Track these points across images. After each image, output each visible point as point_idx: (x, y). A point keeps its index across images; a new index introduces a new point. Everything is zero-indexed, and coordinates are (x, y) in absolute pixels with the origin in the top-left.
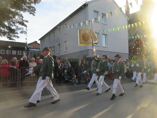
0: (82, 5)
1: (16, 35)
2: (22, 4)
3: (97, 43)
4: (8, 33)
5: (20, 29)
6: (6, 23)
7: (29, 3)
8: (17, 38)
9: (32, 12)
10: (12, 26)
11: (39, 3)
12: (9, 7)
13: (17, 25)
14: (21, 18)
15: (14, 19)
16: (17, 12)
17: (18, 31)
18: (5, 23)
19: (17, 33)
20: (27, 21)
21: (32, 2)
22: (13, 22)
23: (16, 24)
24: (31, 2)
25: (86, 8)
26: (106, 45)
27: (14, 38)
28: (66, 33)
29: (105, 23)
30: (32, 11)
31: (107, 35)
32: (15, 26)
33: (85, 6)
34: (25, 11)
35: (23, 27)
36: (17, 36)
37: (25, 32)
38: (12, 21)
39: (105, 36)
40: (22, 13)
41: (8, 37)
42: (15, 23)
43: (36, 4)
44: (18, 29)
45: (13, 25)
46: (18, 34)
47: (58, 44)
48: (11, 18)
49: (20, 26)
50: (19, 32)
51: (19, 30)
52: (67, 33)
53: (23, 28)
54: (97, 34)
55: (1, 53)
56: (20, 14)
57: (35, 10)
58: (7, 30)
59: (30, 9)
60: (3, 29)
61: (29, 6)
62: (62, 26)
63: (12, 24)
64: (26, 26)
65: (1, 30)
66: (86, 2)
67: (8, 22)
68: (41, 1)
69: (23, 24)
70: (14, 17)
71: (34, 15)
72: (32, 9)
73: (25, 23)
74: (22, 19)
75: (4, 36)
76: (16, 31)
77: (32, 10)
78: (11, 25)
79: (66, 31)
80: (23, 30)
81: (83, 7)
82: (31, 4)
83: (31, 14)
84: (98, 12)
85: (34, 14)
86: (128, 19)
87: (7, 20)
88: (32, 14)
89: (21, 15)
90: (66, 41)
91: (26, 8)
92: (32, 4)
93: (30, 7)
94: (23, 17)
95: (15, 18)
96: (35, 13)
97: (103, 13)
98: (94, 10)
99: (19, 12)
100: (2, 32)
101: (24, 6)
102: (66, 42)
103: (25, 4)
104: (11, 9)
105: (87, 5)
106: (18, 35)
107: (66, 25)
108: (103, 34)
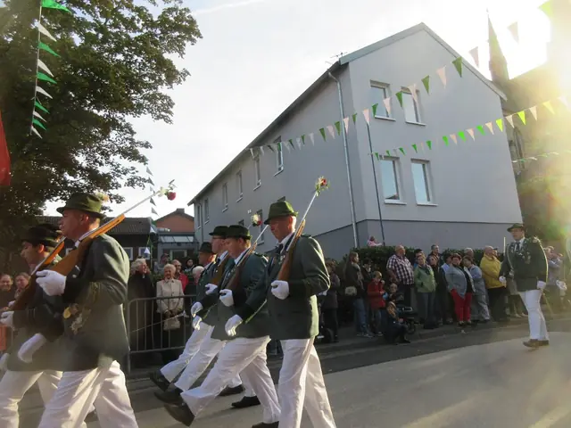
0: (329, 70)
1: (114, 192)
2: (129, 92)
3: (395, 193)
4: (88, 188)
5: (125, 174)
6: (81, 159)
7: (150, 87)
8: (118, 202)
9: (163, 113)
10: (101, 164)
11: (184, 80)
12: (90, 105)
13: (116, 158)
14: (128, 135)
15: (105, 142)
16: (113, 119)
17: (118, 180)
18: (77, 158)
19: (118, 186)
20: (147, 145)
21: (160, 79)
22: (102, 154)
23: (112, 157)
24: (156, 82)
25: (341, 78)
26: (429, 200)
28: (280, 169)
29: (417, 120)
30: (163, 109)
31: (428, 162)
32: (109, 165)
33: (339, 69)
34: (140, 113)
35: (136, 164)
36: (116, 197)
37: (140, 179)
39: (424, 165)
40: (129, 118)
42: (109, 156)
43: (174, 84)
44: (118, 171)
45: (104, 161)
46: (120, 187)
47: (257, 213)
48: (95, 138)
49: (125, 163)
50: (122, 181)
51: (123, 176)
52: (282, 169)
53: (133, 168)
54: (391, 162)
56: (123, 124)
57: (171, 104)
58: (83, 181)
59: (155, 103)
60: (71, 178)
61: (151, 93)
62: (261, 148)
63: (99, 160)
64: (143, 160)
65: (66, 182)
66: (340, 56)
67: (87, 153)
68: (188, 74)
69: (131, 154)
70: (106, 134)
71: (168, 121)
72: (160, 102)
73: (142, 151)
74: (132, 140)
76: (113, 181)
77: (163, 105)
78: (96, 161)
79: (280, 163)
80: (136, 174)
81: (332, 74)
82: (156, 88)
83: (158, 118)
84: (388, 85)
85: (170, 116)
86: (501, 98)
87: (84, 148)
88: (163, 117)
89: (128, 126)
91: (141, 101)
92: (159, 87)
93: (152, 98)
94: (132, 133)
95: (109, 137)
96: (170, 113)
98: (372, 82)
99: (121, 119)
101: (136, 97)
103: (139, 91)
104: (95, 111)
105: (348, 63)
106: (120, 192)
107: (279, 140)
108: (415, 160)
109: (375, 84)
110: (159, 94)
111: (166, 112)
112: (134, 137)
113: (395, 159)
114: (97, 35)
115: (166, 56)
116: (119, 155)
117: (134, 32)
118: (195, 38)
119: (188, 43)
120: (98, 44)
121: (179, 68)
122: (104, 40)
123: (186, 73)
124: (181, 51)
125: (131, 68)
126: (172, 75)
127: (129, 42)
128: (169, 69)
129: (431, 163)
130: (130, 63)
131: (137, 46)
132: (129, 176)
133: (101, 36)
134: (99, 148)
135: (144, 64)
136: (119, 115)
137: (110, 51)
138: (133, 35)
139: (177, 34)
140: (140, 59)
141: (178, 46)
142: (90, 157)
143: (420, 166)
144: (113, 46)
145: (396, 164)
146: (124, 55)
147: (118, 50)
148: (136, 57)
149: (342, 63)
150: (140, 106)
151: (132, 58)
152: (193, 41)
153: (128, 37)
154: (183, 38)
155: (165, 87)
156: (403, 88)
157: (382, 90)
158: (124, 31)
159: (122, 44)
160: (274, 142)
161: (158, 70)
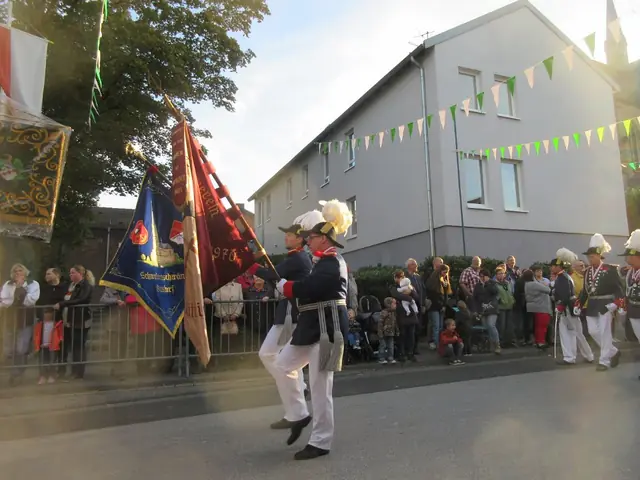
0: (411, 54)
2: (189, 75)
3: (480, 196)
6: (137, 148)
7: (212, 69)
9: (225, 100)
10: (158, 154)
11: (249, 62)
12: (145, 89)
15: (162, 130)
20: (207, 134)
21: (223, 61)
22: (159, 142)
24: (218, 64)
25: (425, 63)
26: (519, 205)
28: (351, 165)
29: (511, 114)
30: (224, 94)
31: (520, 162)
32: (167, 155)
33: (422, 54)
34: (200, 98)
39: (515, 165)
40: (188, 104)
42: (166, 144)
43: (238, 67)
45: (161, 151)
48: (152, 126)
52: (354, 164)
54: (478, 162)
56: (182, 110)
57: (234, 89)
58: (138, 172)
59: (217, 88)
60: (125, 168)
61: (213, 77)
63: (157, 148)
65: (121, 172)
66: (425, 37)
67: (143, 141)
68: (254, 55)
70: (163, 123)
71: (229, 108)
72: (222, 87)
75: (130, 193)
77: (225, 90)
78: (153, 150)
79: (351, 158)
81: (415, 58)
82: (219, 72)
83: (219, 105)
84: (478, 72)
85: (232, 102)
87: (140, 135)
88: (225, 104)
89: (187, 112)
90: (354, 197)
91: (202, 85)
92: (222, 69)
93: (214, 83)
94: (192, 120)
95: (166, 124)
96: (233, 99)
97: (498, 73)
98: (460, 68)
99: (180, 104)
100: (124, 180)
101: (197, 82)
103: (199, 75)
104: (152, 95)
105: (432, 48)
107: (350, 134)
108: (505, 160)
109: (464, 71)
110: (222, 78)
111: (228, 98)
112: (195, 126)
113: (477, 156)
114: (156, 11)
115: (230, 34)
117: (196, 7)
118: (262, 14)
119: (254, 21)
120: (155, 21)
121: (243, 49)
122: (164, 17)
123: (250, 54)
124: (246, 29)
125: (191, 48)
126: (236, 57)
127: (190, 19)
128: (233, 50)
129: (524, 163)
130: (191, 42)
131: (198, 23)
133: (160, 12)
134: (156, 137)
135: (206, 44)
136: (178, 100)
137: (169, 28)
138: (195, 11)
139: (242, 9)
140: (201, 39)
141: (243, 23)
142: (146, 144)
143: (512, 166)
144: (173, 23)
145: (483, 164)
146: (184, 33)
147: (178, 28)
148: (197, 36)
149: (427, 46)
150: (201, 91)
151: (193, 36)
152: (260, 18)
153: (189, 13)
154: (249, 14)
155: (228, 70)
156: (496, 76)
157: (472, 78)
158: (185, 6)
159: (183, 21)
160: (346, 134)
161: (221, 50)
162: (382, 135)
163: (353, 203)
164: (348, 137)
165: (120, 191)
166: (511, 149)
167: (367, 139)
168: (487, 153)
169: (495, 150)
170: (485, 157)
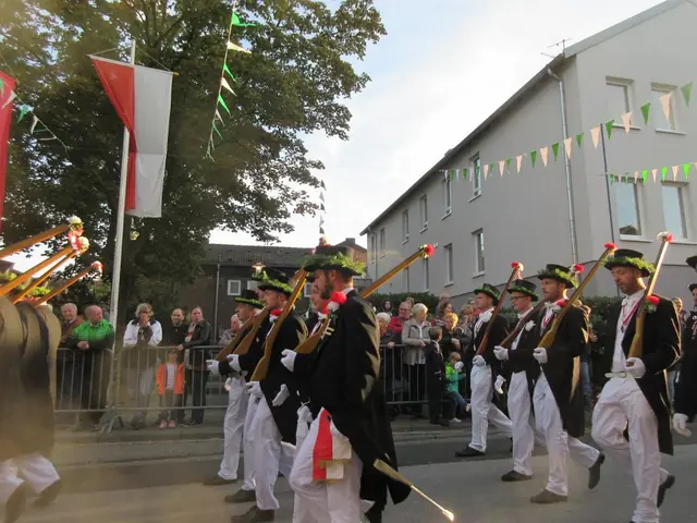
0: (548, 66)
1: (282, 220)
2: (302, 104)
4: (255, 215)
5: (294, 199)
6: (249, 182)
7: (325, 96)
8: (287, 232)
9: (338, 128)
10: (269, 187)
11: (364, 86)
12: (259, 121)
13: (285, 181)
14: (299, 154)
15: (274, 162)
16: (284, 135)
17: (287, 204)
18: (244, 180)
19: (286, 215)
20: (319, 165)
21: (336, 87)
22: (271, 175)
23: (281, 180)
24: (332, 90)
25: (566, 75)
26: (685, 236)
27: (273, 233)
28: (476, 193)
29: (673, 128)
30: (337, 121)
31: (686, 184)
32: (278, 189)
33: (560, 66)
34: (312, 128)
35: (306, 187)
36: (285, 226)
37: (310, 205)
38: (267, 169)
39: (680, 190)
41: (255, 233)
42: (278, 178)
43: (352, 93)
44: (287, 197)
45: (272, 185)
46: (289, 216)
47: (446, 247)
48: (265, 159)
49: (295, 186)
50: (290, 207)
51: (293, 201)
52: (480, 193)
53: (304, 193)
54: (632, 186)
55: (229, 293)
56: (294, 141)
57: (348, 116)
58: (250, 207)
59: (330, 116)
60: (237, 203)
61: (326, 104)
63: (268, 182)
64: (314, 182)
65: (233, 206)
67: (255, 175)
68: (369, 78)
69: (302, 175)
70: (275, 155)
71: (343, 136)
72: (335, 114)
73: (314, 172)
74: (303, 159)
75: (242, 229)
76: (281, 208)
77: (339, 117)
78: (264, 184)
79: (477, 186)
80: (307, 200)
81: (552, 70)
82: (332, 99)
83: (333, 133)
84: (631, 82)
85: (346, 131)
87: (252, 170)
88: (339, 132)
89: (299, 143)
90: (481, 230)
91: (315, 114)
92: (335, 96)
93: (327, 111)
94: (304, 151)
95: (278, 156)
96: (347, 127)
97: (655, 81)
98: (608, 78)
99: (292, 135)
100: (234, 213)
101: (310, 110)
102: (478, 233)
103: (312, 103)
104: (265, 128)
105: (575, 56)
106: (288, 221)
107: (475, 159)
108: (667, 183)
109: (611, 81)
110: (336, 105)
111: (342, 126)
112: (308, 157)
113: (631, 179)
114: (269, 39)
115: (344, 58)
116: (288, 177)
117: (309, 32)
118: (378, 34)
119: (369, 42)
120: (268, 50)
121: (358, 72)
122: (277, 45)
123: (366, 78)
124: (360, 51)
125: (304, 75)
126: (350, 82)
127: (304, 45)
128: (347, 75)
129: (691, 186)
130: (303, 69)
131: (311, 49)
132: (298, 201)
133: (272, 40)
135: (319, 70)
136: (290, 130)
137: (282, 56)
138: (309, 36)
139: (357, 31)
140: (314, 65)
141: (358, 46)
142: (258, 178)
143: (674, 190)
144: (285, 50)
145: (639, 188)
146: (298, 61)
147: (289, 56)
148: (310, 62)
149: (567, 56)
150: (313, 119)
151: (305, 62)
152: (375, 38)
153: (303, 40)
154: (365, 35)
155: (341, 96)
156: (653, 84)
157: (622, 88)
158: (298, 32)
159: (295, 48)
160: (470, 159)
161: (334, 76)
162: (519, 159)
163: (479, 235)
164: (473, 164)
165: (232, 227)
166: (675, 169)
167: (502, 164)
168: (644, 174)
169: (654, 172)
170: (640, 180)
